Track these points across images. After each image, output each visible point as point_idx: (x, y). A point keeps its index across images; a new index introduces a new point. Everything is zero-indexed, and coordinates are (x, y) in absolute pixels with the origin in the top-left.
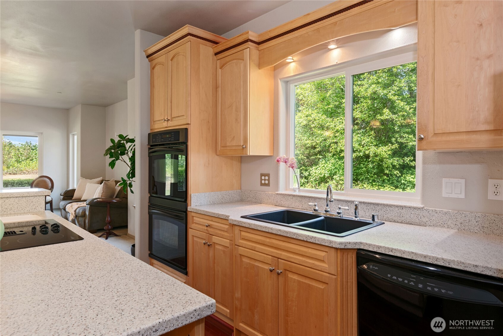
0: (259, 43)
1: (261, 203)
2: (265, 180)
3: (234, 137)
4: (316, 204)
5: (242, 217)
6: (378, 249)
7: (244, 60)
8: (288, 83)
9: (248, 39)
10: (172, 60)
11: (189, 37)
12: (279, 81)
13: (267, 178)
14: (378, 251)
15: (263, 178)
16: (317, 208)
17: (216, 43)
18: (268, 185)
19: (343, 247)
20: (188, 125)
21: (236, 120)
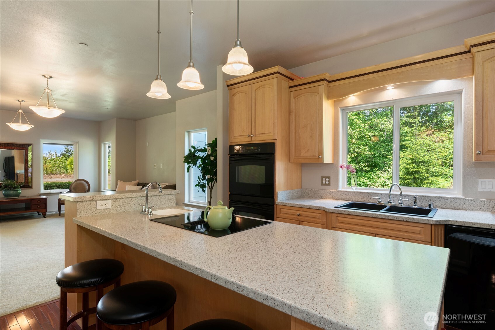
0: (329, 82)
1: (322, 198)
2: (326, 181)
3: (309, 149)
4: (379, 197)
5: (335, 207)
6: (463, 224)
7: (319, 93)
8: (344, 110)
9: (325, 79)
10: (255, 90)
11: (277, 74)
12: (339, 108)
13: (327, 179)
14: (464, 225)
15: (324, 179)
16: (380, 200)
17: (292, 79)
18: (329, 184)
19: (438, 223)
20: (275, 140)
21: (311, 137)
